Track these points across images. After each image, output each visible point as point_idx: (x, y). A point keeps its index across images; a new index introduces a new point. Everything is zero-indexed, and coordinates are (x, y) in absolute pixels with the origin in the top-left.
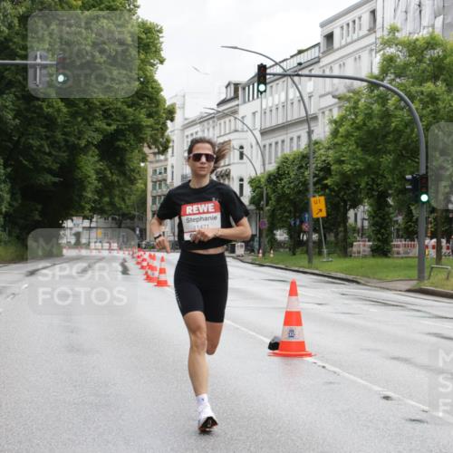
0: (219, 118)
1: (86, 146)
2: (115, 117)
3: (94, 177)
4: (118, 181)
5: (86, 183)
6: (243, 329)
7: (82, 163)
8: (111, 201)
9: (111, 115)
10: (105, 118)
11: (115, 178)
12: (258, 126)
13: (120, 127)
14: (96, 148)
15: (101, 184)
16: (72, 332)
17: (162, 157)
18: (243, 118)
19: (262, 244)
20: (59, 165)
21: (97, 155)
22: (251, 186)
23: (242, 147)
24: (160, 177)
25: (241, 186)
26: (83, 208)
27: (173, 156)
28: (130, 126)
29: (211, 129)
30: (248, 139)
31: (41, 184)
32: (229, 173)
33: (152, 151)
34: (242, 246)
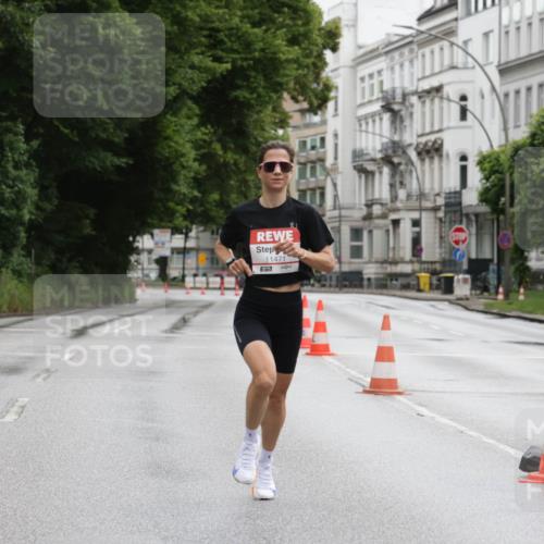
0: (422, 44)
1: (176, 99)
2: (229, 44)
3: (192, 154)
4: (236, 164)
5: (176, 167)
6: (471, 433)
7: (169, 132)
8: (221, 198)
9: (222, 42)
10: (212, 46)
11: (230, 157)
12: (494, 58)
13: (239, 62)
14: (196, 102)
15: (204, 167)
16: (157, 439)
17: (316, 119)
18: (466, 42)
19: (503, 277)
20: (126, 135)
21: (197, 115)
22: (482, 170)
23: (464, 98)
24: (313, 155)
25: (464, 170)
26: (171, 214)
27: (336, 115)
28: (257, 61)
29: (407, 64)
30: (477, 83)
31: (95, 169)
32: (442, 145)
33: (297, 107)
34: (465, 281)
